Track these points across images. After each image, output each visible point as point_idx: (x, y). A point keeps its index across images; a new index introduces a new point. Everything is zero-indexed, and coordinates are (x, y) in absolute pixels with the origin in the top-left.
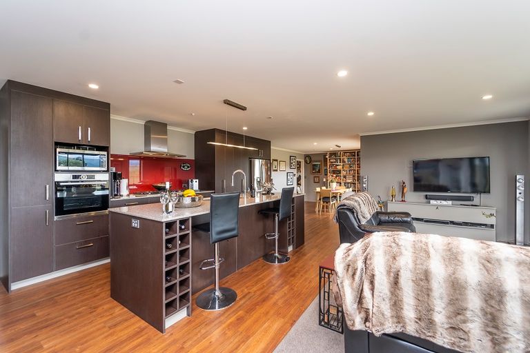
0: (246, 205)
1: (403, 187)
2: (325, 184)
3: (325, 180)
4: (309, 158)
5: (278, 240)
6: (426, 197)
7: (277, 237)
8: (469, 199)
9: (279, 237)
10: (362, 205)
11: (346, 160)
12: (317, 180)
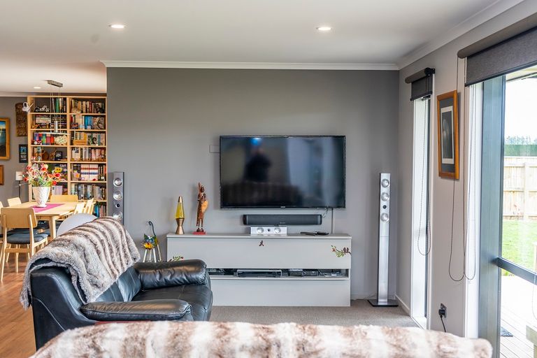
1: (199, 199)
2: (22, 191)
3: (19, 177)
6: (245, 221)
8: (315, 221)
10: (93, 256)
11: (80, 120)
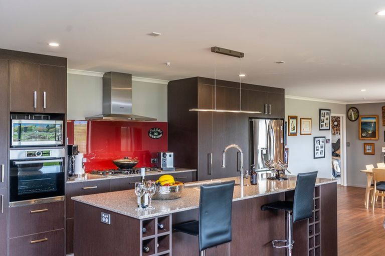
0: (242, 198)
4: (354, 110)
5: (293, 251)
7: (290, 246)
9: (294, 246)
12: (369, 149)
